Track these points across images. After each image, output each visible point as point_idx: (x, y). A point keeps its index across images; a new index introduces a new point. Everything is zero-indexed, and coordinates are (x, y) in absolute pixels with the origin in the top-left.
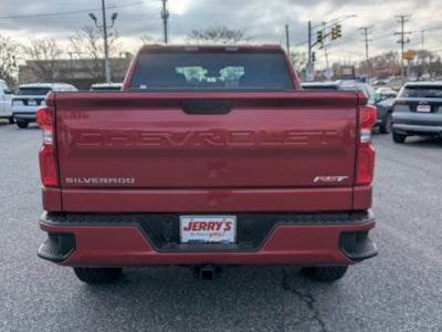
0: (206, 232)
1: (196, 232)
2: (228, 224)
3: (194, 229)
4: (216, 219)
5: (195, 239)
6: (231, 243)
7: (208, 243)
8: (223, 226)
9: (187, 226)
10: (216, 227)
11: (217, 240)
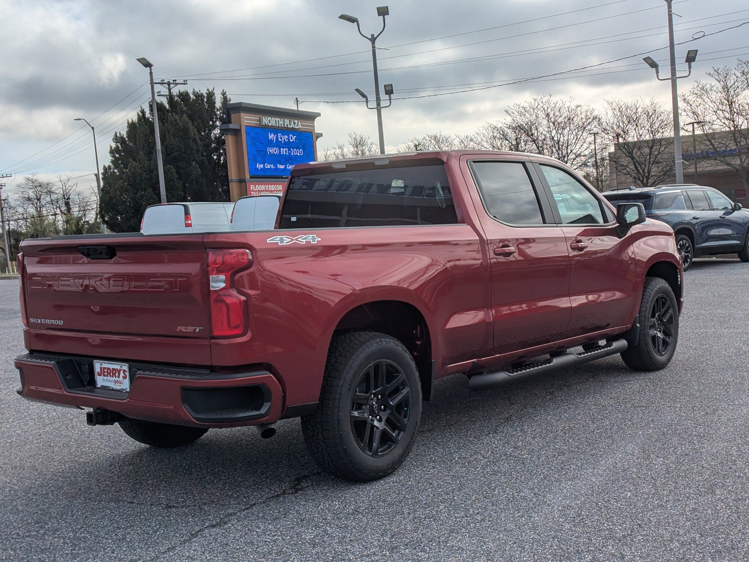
0: (111, 378)
1: (105, 378)
2: (124, 371)
3: (104, 376)
4: (116, 366)
5: (105, 385)
6: (127, 392)
7: (113, 390)
8: (122, 374)
9: (99, 371)
10: (117, 375)
11: (119, 388)
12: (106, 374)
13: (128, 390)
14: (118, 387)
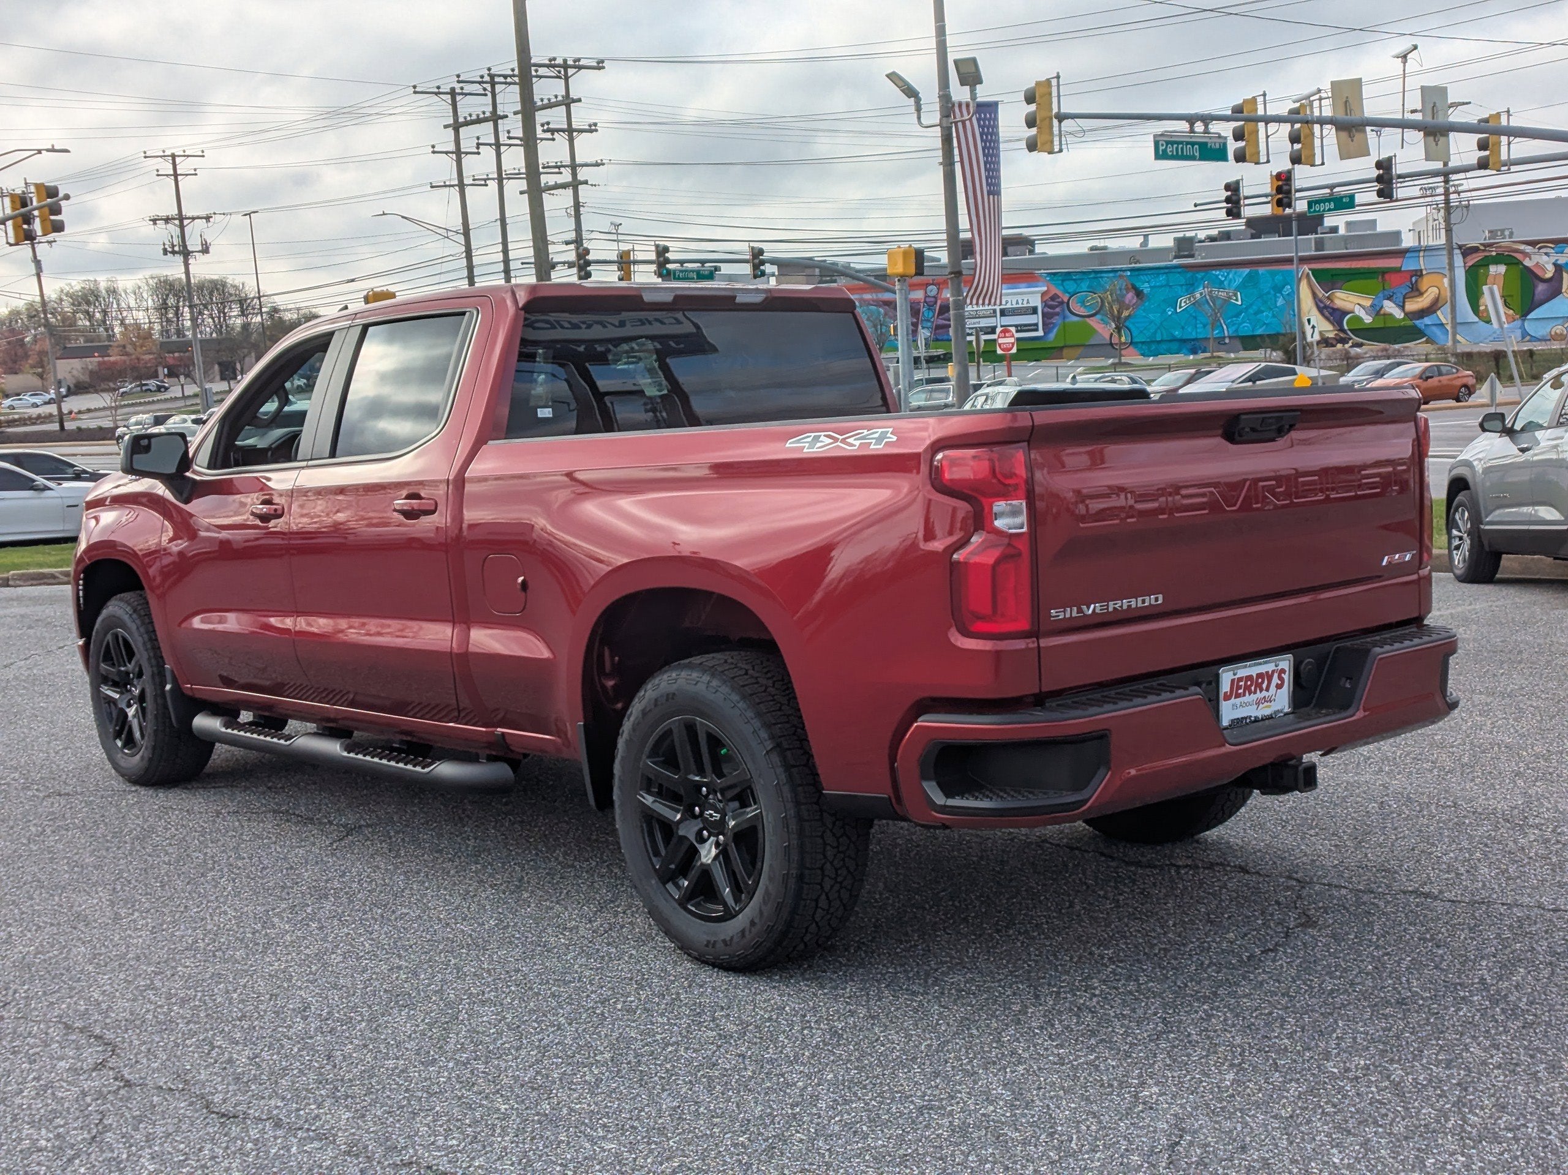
0: (1252, 698)
1: (1240, 700)
2: (1283, 671)
3: (1238, 696)
4: (1266, 666)
5: (1240, 716)
6: (1286, 714)
7: (1257, 720)
8: (1275, 680)
9: (1228, 690)
10: (1264, 686)
11: (1267, 712)
12: (1241, 691)
13: (1287, 710)
14: (1264, 711)
